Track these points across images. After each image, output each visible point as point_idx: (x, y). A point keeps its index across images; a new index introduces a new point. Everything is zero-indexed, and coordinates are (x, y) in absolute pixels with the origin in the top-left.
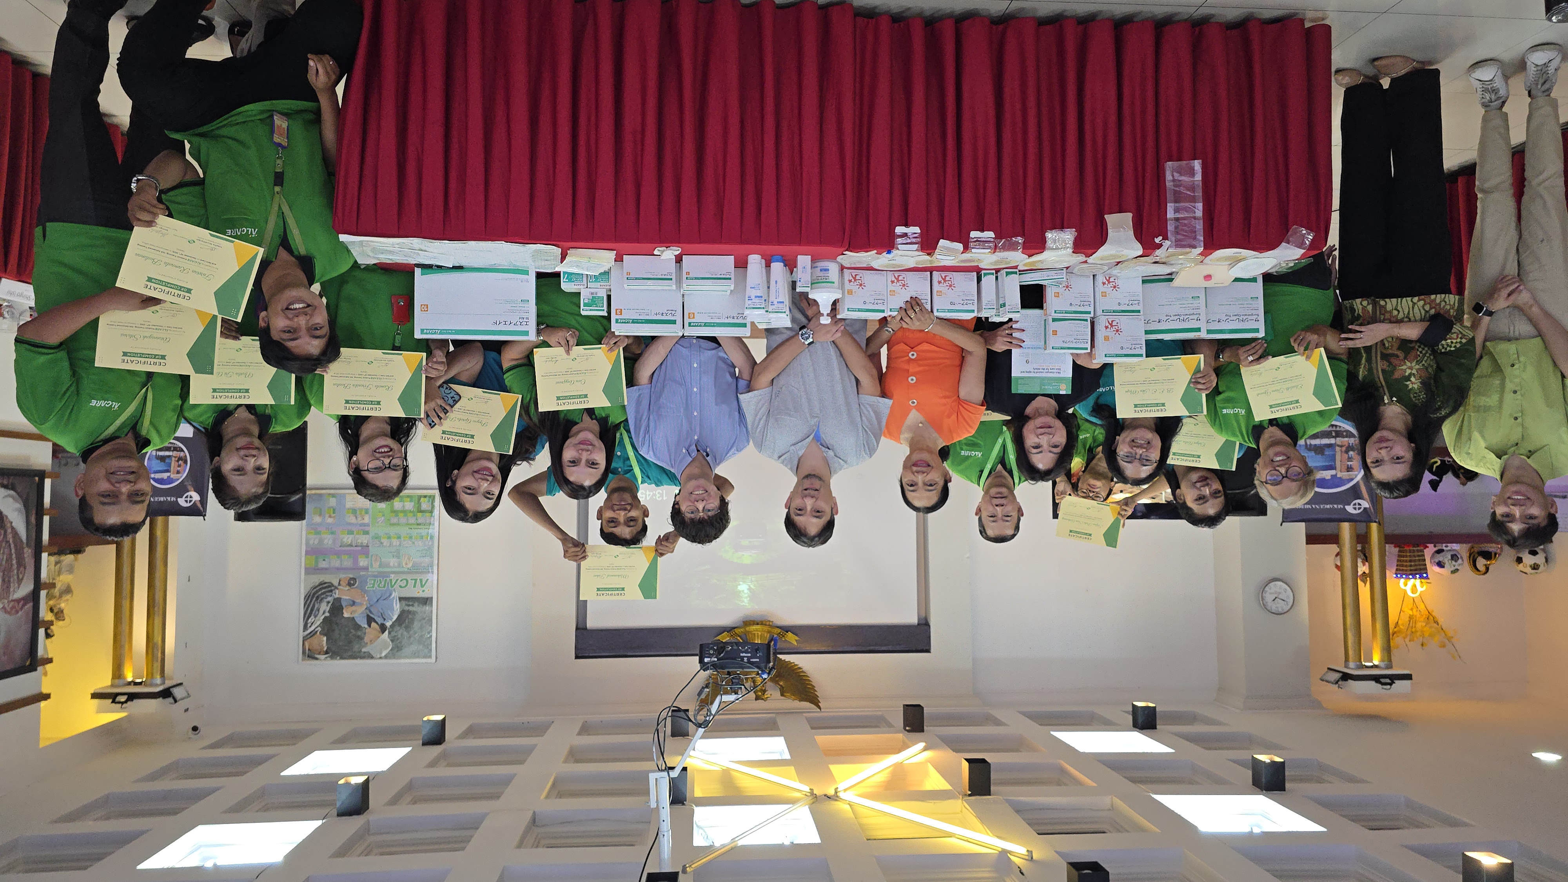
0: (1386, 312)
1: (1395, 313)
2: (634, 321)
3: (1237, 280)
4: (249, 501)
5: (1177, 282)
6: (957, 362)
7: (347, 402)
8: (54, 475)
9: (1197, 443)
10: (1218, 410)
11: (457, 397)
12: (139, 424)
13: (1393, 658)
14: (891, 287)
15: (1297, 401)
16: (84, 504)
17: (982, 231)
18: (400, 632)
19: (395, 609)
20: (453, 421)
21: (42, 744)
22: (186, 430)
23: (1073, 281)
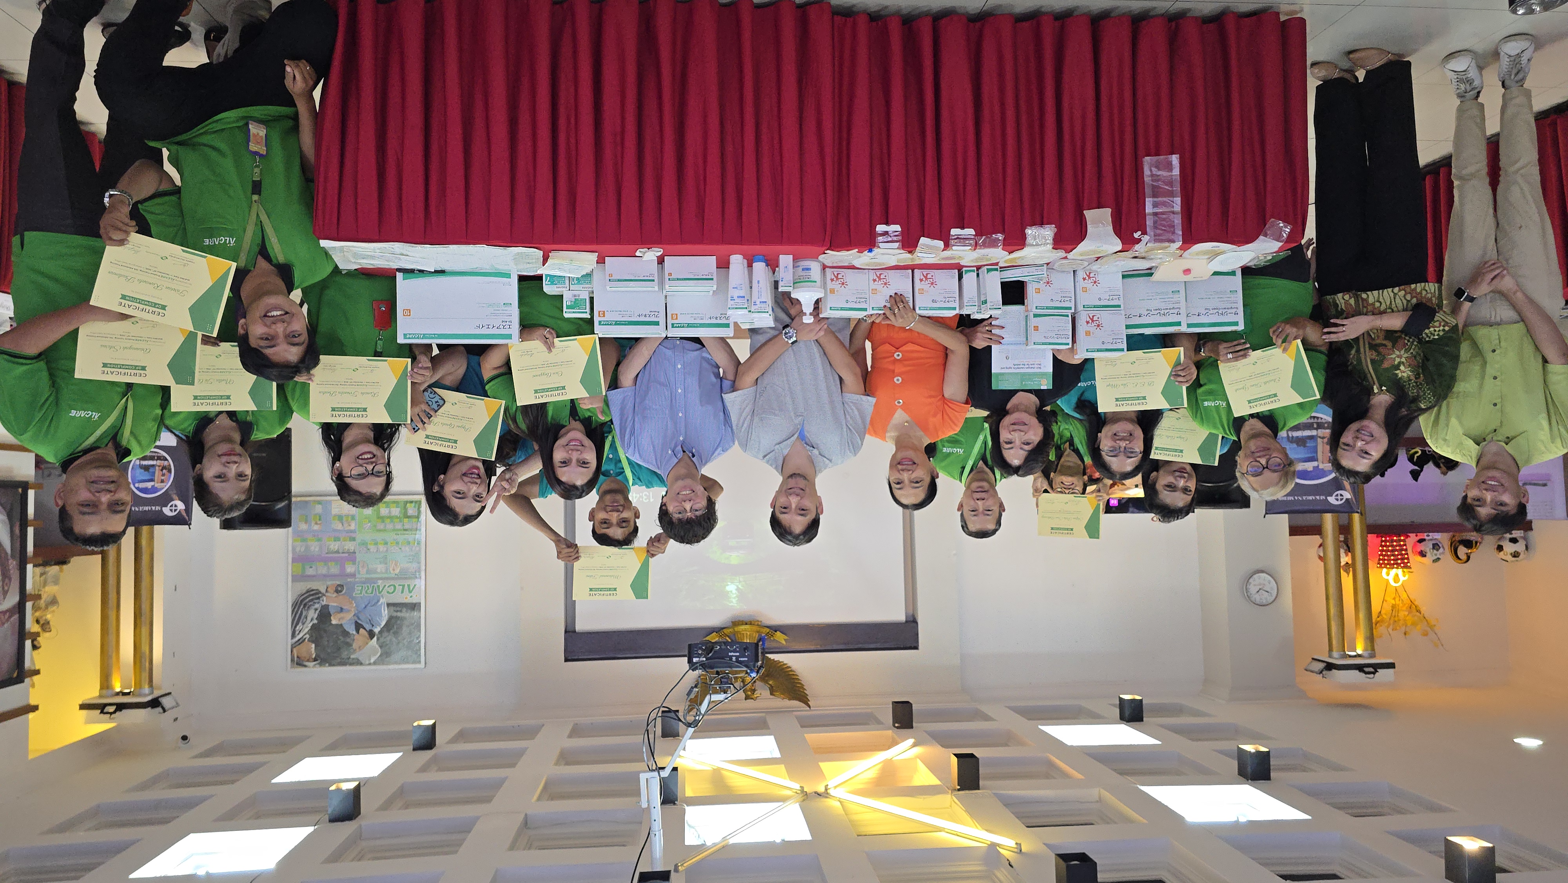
0: (1368, 304)
1: (1377, 304)
2: (617, 323)
3: (1216, 273)
4: (231, 508)
5: (1157, 276)
6: (941, 360)
7: (333, 409)
8: (38, 486)
9: (1180, 437)
10: (1200, 402)
11: (441, 402)
12: (119, 433)
13: (1376, 647)
14: (873, 286)
15: (1275, 395)
16: (64, 514)
17: (963, 228)
18: (389, 637)
19: (383, 615)
20: (435, 427)
21: (31, 756)
22: (168, 439)
23: (1054, 277)
